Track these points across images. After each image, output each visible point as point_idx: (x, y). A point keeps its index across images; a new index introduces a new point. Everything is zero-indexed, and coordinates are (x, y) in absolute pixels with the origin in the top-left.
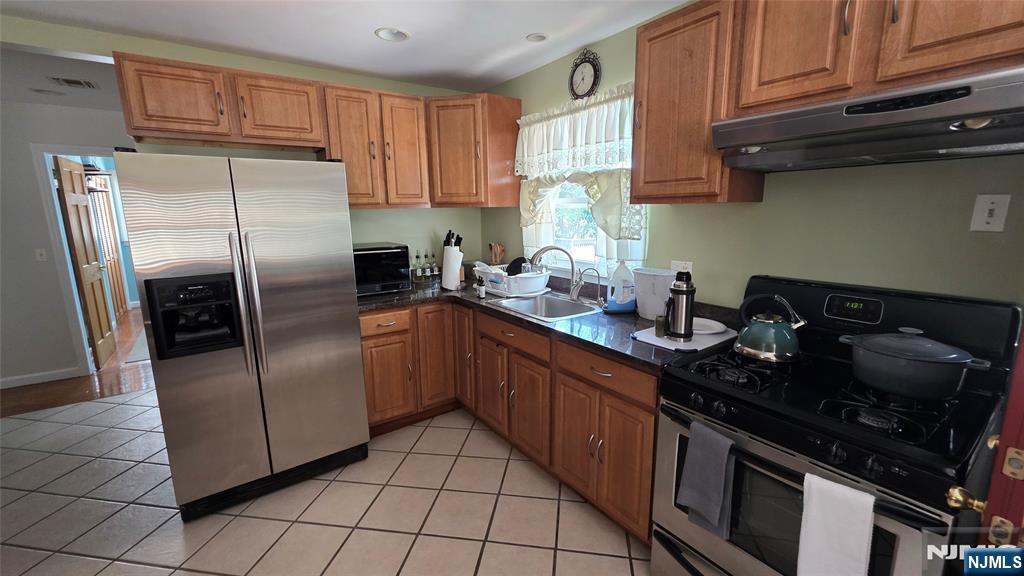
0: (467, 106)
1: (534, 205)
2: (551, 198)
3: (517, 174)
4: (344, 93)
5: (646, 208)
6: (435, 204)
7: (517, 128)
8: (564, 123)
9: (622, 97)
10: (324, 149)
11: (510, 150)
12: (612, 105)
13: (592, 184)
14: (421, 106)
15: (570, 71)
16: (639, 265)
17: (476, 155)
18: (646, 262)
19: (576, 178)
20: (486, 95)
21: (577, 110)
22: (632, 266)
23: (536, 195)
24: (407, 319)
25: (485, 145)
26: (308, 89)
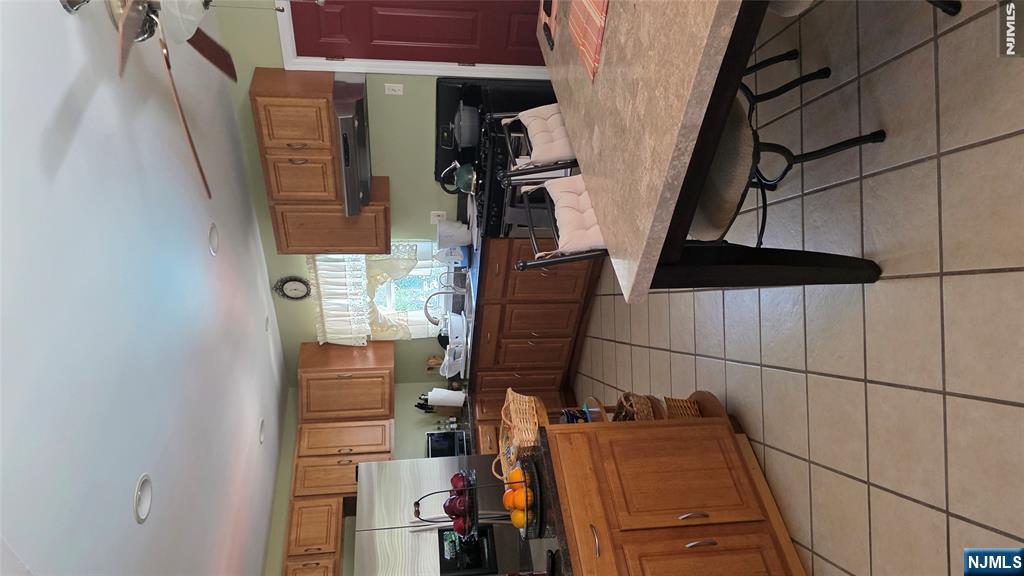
0: (308, 387)
1: (392, 326)
2: (387, 311)
3: (366, 344)
4: (299, 482)
5: (394, 242)
6: (389, 416)
7: (326, 344)
8: (329, 304)
9: (315, 261)
10: (344, 499)
11: (345, 350)
12: (319, 267)
13: (376, 280)
14: (306, 426)
15: (286, 300)
16: (435, 245)
17: (350, 377)
18: (433, 240)
19: (371, 292)
20: (299, 370)
21: (319, 293)
22: (436, 250)
23: (385, 325)
24: (486, 427)
25: (340, 370)
26: (296, 508)
